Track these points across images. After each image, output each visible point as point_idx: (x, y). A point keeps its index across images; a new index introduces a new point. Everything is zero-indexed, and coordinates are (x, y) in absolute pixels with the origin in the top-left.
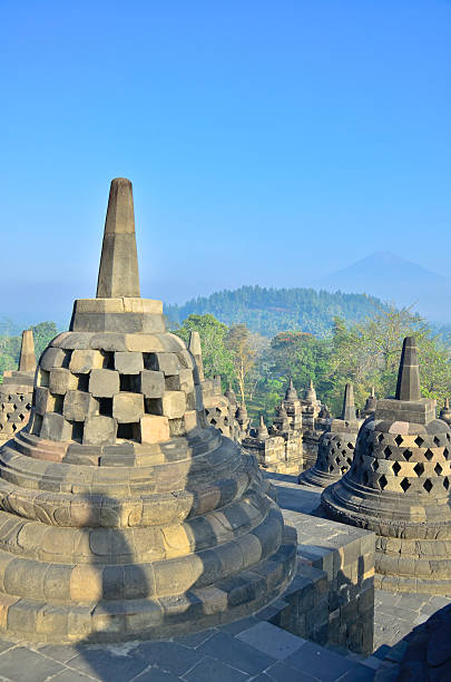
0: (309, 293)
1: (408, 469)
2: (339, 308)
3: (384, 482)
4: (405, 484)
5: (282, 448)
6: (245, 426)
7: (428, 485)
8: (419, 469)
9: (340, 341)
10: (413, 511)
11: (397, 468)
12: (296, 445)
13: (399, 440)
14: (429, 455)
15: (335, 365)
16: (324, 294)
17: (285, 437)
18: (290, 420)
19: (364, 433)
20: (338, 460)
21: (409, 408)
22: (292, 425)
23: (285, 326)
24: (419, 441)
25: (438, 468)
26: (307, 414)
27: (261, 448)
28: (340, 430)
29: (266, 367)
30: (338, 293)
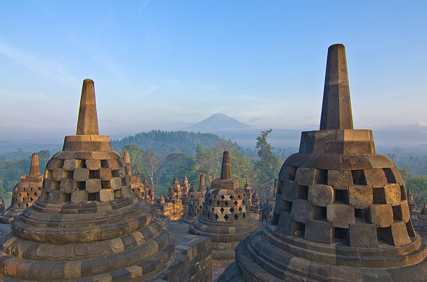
0: (185, 133)
1: (227, 210)
2: (199, 140)
3: (217, 217)
4: (226, 217)
5: (172, 208)
6: (153, 198)
7: (236, 217)
8: (232, 210)
9: (200, 156)
10: (230, 229)
11: (222, 210)
12: (179, 206)
13: (223, 197)
14: (236, 203)
15: (197, 167)
16: (192, 133)
17: (173, 202)
18: (176, 194)
19: (208, 195)
20: (198, 211)
21: (227, 183)
22: (177, 196)
23: (173, 150)
24: (231, 197)
25: (240, 209)
26: (184, 190)
27: (162, 208)
28: (199, 196)
29: (164, 169)
30: (199, 133)
